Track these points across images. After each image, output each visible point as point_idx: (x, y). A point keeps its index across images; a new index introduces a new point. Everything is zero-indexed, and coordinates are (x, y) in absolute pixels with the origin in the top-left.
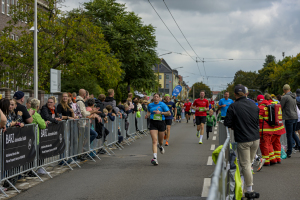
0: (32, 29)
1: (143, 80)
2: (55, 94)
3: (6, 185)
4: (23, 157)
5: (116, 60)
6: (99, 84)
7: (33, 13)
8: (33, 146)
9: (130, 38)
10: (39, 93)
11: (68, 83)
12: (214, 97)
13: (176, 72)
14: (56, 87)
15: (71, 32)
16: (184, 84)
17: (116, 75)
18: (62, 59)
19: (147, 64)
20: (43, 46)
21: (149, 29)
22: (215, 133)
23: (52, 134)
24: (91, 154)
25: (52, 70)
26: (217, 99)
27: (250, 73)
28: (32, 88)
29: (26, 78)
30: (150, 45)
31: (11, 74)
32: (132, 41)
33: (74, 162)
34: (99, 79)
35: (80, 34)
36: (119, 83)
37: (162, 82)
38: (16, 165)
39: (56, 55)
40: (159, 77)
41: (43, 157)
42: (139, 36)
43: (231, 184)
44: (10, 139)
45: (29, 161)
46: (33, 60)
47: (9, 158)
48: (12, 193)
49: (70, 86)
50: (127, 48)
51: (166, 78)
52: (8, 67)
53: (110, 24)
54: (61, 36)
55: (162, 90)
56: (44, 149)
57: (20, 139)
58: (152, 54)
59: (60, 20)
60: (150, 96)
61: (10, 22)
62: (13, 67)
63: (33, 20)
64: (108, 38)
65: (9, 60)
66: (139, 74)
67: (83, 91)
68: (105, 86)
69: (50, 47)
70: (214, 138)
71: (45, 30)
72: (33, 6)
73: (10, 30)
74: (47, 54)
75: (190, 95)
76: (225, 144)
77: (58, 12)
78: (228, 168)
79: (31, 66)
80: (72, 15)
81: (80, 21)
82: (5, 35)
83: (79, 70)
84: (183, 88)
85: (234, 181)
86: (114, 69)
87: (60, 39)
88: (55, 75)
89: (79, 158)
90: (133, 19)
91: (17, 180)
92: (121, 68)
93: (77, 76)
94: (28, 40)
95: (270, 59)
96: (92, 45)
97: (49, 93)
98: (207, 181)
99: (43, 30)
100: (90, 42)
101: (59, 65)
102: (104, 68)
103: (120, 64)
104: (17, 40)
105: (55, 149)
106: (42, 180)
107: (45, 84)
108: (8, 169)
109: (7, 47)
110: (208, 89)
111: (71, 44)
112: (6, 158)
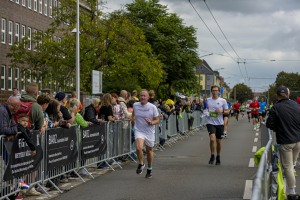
0: (74, 30)
1: (184, 81)
2: (96, 95)
3: (48, 185)
4: (66, 157)
5: (156, 62)
6: (141, 85)
7: (76, 15)
8: (75, 147)
10: (81, 94)
11: (109, 84)
13: (217, 73)
14: (98, 89)
15: (113, 33)
16: (225, 85)
17: (157, 76)
18: (104, 60)
19: (190, 63)
20: (85, 48)
21: (191, 30)
22: (257, 134)
23: (94, 135)
24: (133, 155)
25: (94, 72)
27: (292, 74)
28: (74, 89)
29: (68, 80)
30: (191, 46)
31: (53, 75)
32: (174, 42)
33: (115, 163)
34: (140, 80)
35: (122, 36)
36: (160, 84)
37: (203, 83)
38: (58, 166)
39: (97, 56)
40: (200, 79)
41: (84, 158)
42: (180, 37)
43: (274, 186)
44: (52, 140)
45: (71, 162)
46: (75, 61)
47: (52, 159)
48: (55, 193)
49: (111, 87)
50: (169, 49)
51: (207, 79)
52: (51, 68)
53: (151, 25)
54: (103, 37)
55: (203, 92)
56: (86, 150)
57: (62, 140)
58: (194, 55)
59: (102, 22)
60: (191, 98)
61: (52, 24)
62: (56, 68)
63: (75, 22)
64: (150, 39)
65: (51, 61)
66: (181, 75)
67: (125, 92)
69: (92, 49)
70: (256, 140)
71: (87, 32)
72: (75, 8)
73: (53, 32)
74: (88, 55)
75: (232, 97)
76: (268, 146)
77: (99, 14)
78: (271, 170)
79: (74, 67)
80: (114, 16)
81: (121, 22)
82: (48, 37)
83: (120, 71)
84: (225, 90)
85: (276, 183)
86: (155, 70)
87: (101, 41)
88: (97, 77)
89: (120, 159)
90: (175, 20)
91: (59, 181)
92: (164, 69)
93: (119, 77)
94: (70, 42)
96: (133, 47)
97: (91, 94)
98: (249, 183)
99: (85, 32)
100: (132, 43)
101: (100, 66)
102: (145, 69)
103: (161, 65)
104: (59, 42)
105: (97, 149)
106: (84, 180)
107: (86, 86)
108: (51, 169)
109: (49, 49)
110: (249, 90)
111: (113, 45)
112: (49, 159)
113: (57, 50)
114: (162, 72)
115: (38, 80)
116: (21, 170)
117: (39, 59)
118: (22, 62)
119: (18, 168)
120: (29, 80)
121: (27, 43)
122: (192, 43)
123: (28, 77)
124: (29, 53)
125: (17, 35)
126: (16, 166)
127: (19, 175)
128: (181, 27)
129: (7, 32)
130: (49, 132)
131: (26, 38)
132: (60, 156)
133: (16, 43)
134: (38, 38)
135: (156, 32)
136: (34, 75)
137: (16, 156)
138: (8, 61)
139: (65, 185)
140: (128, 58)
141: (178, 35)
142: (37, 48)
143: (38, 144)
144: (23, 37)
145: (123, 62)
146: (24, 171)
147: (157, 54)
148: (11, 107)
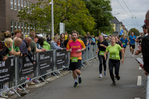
0: (51, 3)
1: (105, 27)
3: (40, 79)
4: (49, 66)
5: (91, 18)
6: (84, 30)
8: (53, 60)
9: (99, 7)
11: (68, 30)
13: (121, 23)
15: (70, 4)
16: (125, 29)
17: (92, 25)
18: (65, 18)
19: (108, 19)
20: (56, 11)
21: (108, 2)
23: (61, 55)
25: (61, 23)
28: (51, 32)
29: (48, 28)
30: (108, 10)
31: (40, 25)
34: (83, 27)
35: (74, 5)
36: (94, 29)
37: (114, 28)
39: (62, 15)
40: (113, 26)
41: (58, 66)
42: (103, 6)
44: (42, 57)
45: (51, 67)
46: (51, 18)
47: (42, 67)
48: (44, 83)
50: (97, 12)
51: (116, 26)
52: (39, 22)
54: (65, 6)
55: (115, 32)
56: (58, 62)
57: (46, 58)
58: (110, 14)
61: (39, 0)
62: (42, 22)
64: (88, 7)
65: (39, 19)
66: (104, 24)
68: (86, 31)
69: (59, 12)
71: (57, 4)
73: (40, 4)
75: (129, 35)
79: (50, 21)
82: (37, 7)
83: (74, 23)
84: (125, 31)
86: (91, 22)
87: (64, 8)
88: (62, 26)
92: (95, 21)
93: (73, 26)
94: (48, 9)
96: (80, 11)
97: (59, 34)
99: (56, 4)
100: (79, 9)
101: (63, 21)
102: (86, 22)
103: (94, 20)
104: (43, 9)
105: (64, 62)
106: (58, 77)
107: (57, 30)
108: (42, 72)
109: (38, 12)
110: (138, 31)
111: (70, 10)
112: (40, 67)
113: (42, 13)
114: (94, 23)
115: (33, 28)
116: (27, 72)
117: (33, 17)
118: (25, 19)
120: (28, 28)
121: (27, 10)
122: (109, 8)
124: (28, 15)
125: (22, 6)
126: (25, 70)
129: (17, 4)
130: (41, 53)
131: (27, 7)
132: (45, 65)
133: (22, 10)
134: (33, 7)
135: (91, 3)
136: (31, 26)
137: (25, 66)
138: (18, 19)
139: (49, 79)
140: (77, 16)
141: (102, 4)
142: (32, 12)
143: (35, 59)
144: (25, 7)
145: (75, 19)
146: (28, 73)
147: (92, 14)
148: (27, 42)
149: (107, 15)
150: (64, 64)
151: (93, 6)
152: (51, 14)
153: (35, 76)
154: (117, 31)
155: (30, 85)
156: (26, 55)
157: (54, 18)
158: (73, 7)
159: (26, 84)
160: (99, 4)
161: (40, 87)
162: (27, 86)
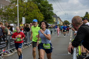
0: (17, 5)
3: (11, 51)
5: (41, 14)
7: (17, 1)
9: (46, 8)
10: (19, 24)
11: (27, 21)
12: (70, 25)
13: (59, 17)
14: (24, 23)
15: (28, 6)
18: (26, 14)
19: (51, 15)
20: (20, 10)
21: (51, 5)
22: (71, 35)
26: (71, 25)
28: (17, 23)
29: (15, 20)
30: (51, 10)
31: (11, 19)
32: (46, 9)
35: (31, 7)
37: (55, 20)
39: (24, 13)
40: (54, 19)
42: (48, 7)
46: (17, 14)
48: (13, 53)
50: (45, 10)
51: (56, 19)
52: (10, 17)
53: (40, 4)
54: (25, 7)
55: (55, 23)
58: (52, 12)
59: (25, 3)
60: (51, 25)
61: (10, 4)
63: (17, 3)
64: (39, 8)
65: (10, 15)
66: (48, 18)
69: (22, 11)
70: (71, 37)
73: (10, 6)
75: (63, 24)
79: (17, 16)
81: (30, 3)
83: (31, 17)
84: (61, 22)
86: (41, 17)
87: (25, 9)
88: (24, 19)
90: (47, 2)
92: (43, 16)
93: (30, 19)
94: (15, 9)
95: (87, 13)
96: (34, 10)
99: (20, 6)
101: (24, 16)
102: (38, 17)
103: (43, 15)
104: (12, 9)
105: (25, 40)
107: (21, 21)
108: (11, 46)
109: (9, 11)
110: (68, 22)
111: (28, 10)
112: (11, 43)
113: (11, 11)
114: (43, 17)
115: (6, 20)
117: (6, 14)
118: (1, 15)
119: (2, 46)
120: (3, 20)
121: (3, 9)
123: (3, 19)
124: (3, 12)
126: (1, 46)
127: (2, 48)
128: (48, 4)
134: (6, 8)
135: (41, 6)
136: (5, 19)
139: (15, 51)
140: (33, 13)
141: (48, 6)
142: (6, 11)
143: (7, 39)
144: (1, 8)
145: (31, 15)
146: (3, 47)
147: (41, 12)
148: (2, 28)
149: (50, 13)
150: (25, 42)
151: (42, 7)
152: (17, 12)
153: (7, 49)
154: (56, 22)
155: (4, 54)
156: (1, 37)
157: (19, 14)
158: (31, 8)
159: (2, 54)
160: (46, 6)
161: (10, 56)
162: (2, 55)
